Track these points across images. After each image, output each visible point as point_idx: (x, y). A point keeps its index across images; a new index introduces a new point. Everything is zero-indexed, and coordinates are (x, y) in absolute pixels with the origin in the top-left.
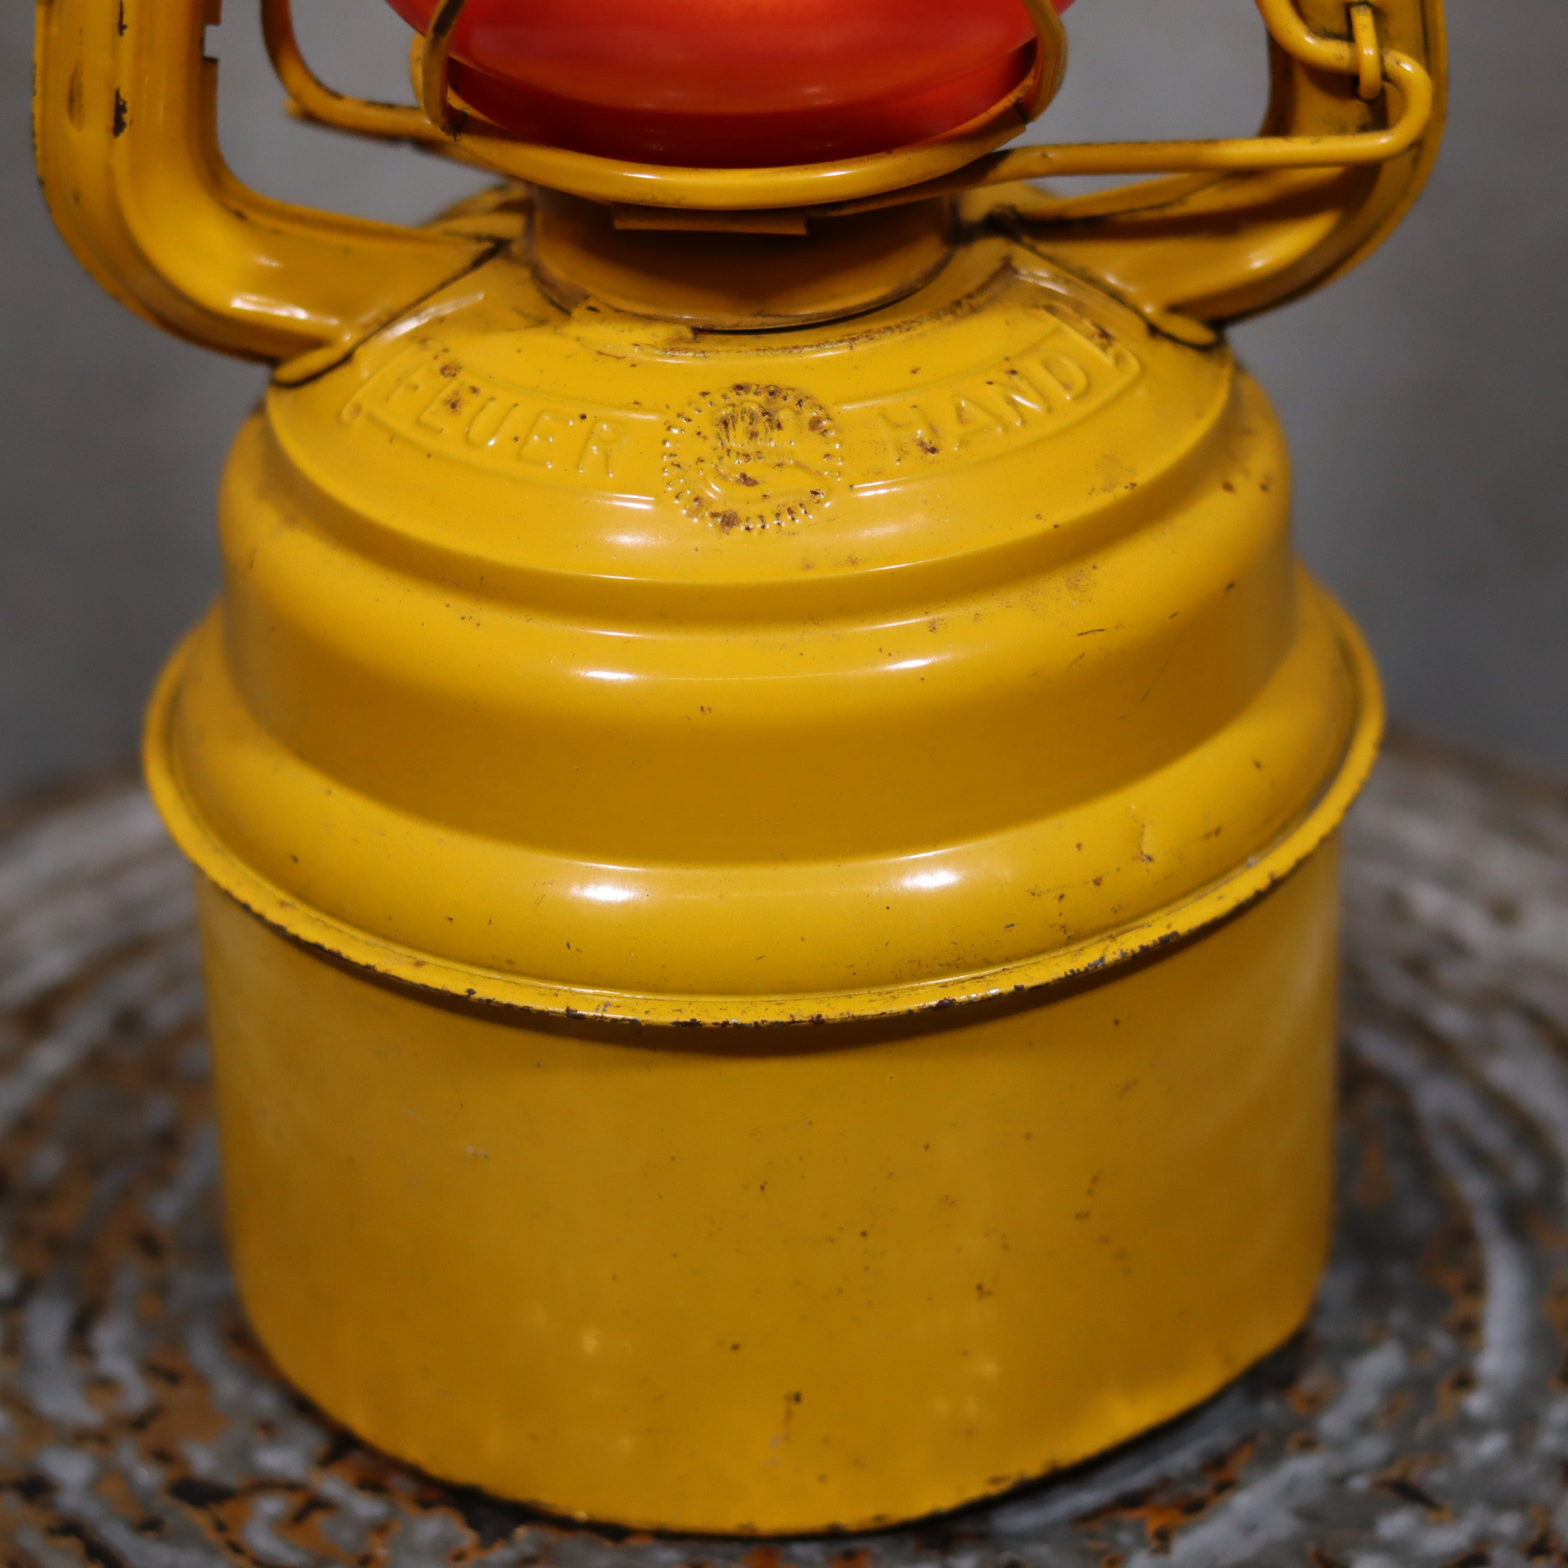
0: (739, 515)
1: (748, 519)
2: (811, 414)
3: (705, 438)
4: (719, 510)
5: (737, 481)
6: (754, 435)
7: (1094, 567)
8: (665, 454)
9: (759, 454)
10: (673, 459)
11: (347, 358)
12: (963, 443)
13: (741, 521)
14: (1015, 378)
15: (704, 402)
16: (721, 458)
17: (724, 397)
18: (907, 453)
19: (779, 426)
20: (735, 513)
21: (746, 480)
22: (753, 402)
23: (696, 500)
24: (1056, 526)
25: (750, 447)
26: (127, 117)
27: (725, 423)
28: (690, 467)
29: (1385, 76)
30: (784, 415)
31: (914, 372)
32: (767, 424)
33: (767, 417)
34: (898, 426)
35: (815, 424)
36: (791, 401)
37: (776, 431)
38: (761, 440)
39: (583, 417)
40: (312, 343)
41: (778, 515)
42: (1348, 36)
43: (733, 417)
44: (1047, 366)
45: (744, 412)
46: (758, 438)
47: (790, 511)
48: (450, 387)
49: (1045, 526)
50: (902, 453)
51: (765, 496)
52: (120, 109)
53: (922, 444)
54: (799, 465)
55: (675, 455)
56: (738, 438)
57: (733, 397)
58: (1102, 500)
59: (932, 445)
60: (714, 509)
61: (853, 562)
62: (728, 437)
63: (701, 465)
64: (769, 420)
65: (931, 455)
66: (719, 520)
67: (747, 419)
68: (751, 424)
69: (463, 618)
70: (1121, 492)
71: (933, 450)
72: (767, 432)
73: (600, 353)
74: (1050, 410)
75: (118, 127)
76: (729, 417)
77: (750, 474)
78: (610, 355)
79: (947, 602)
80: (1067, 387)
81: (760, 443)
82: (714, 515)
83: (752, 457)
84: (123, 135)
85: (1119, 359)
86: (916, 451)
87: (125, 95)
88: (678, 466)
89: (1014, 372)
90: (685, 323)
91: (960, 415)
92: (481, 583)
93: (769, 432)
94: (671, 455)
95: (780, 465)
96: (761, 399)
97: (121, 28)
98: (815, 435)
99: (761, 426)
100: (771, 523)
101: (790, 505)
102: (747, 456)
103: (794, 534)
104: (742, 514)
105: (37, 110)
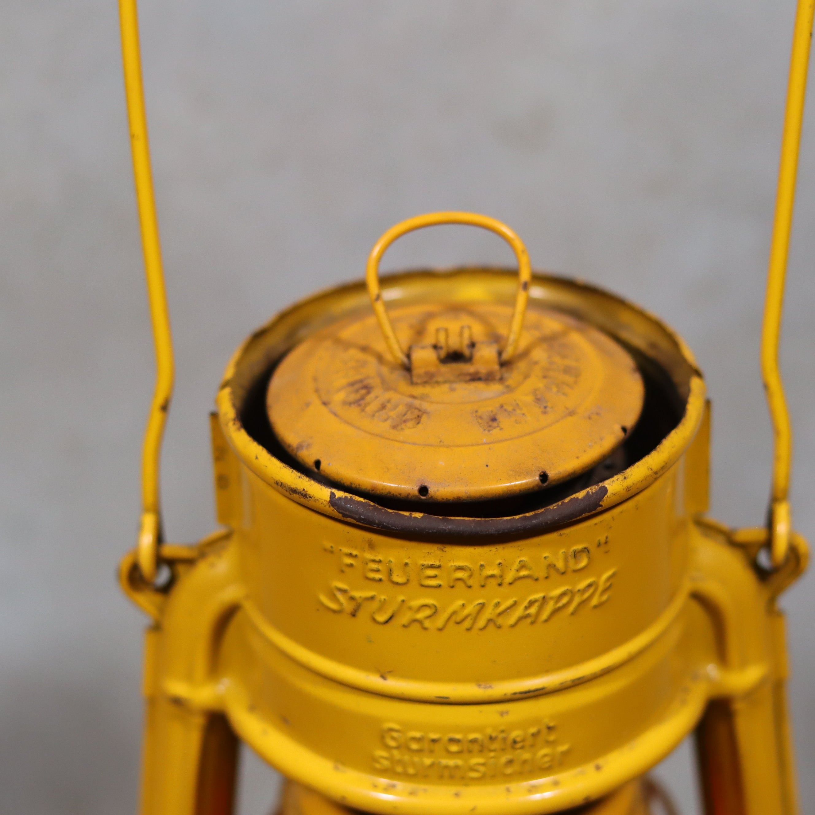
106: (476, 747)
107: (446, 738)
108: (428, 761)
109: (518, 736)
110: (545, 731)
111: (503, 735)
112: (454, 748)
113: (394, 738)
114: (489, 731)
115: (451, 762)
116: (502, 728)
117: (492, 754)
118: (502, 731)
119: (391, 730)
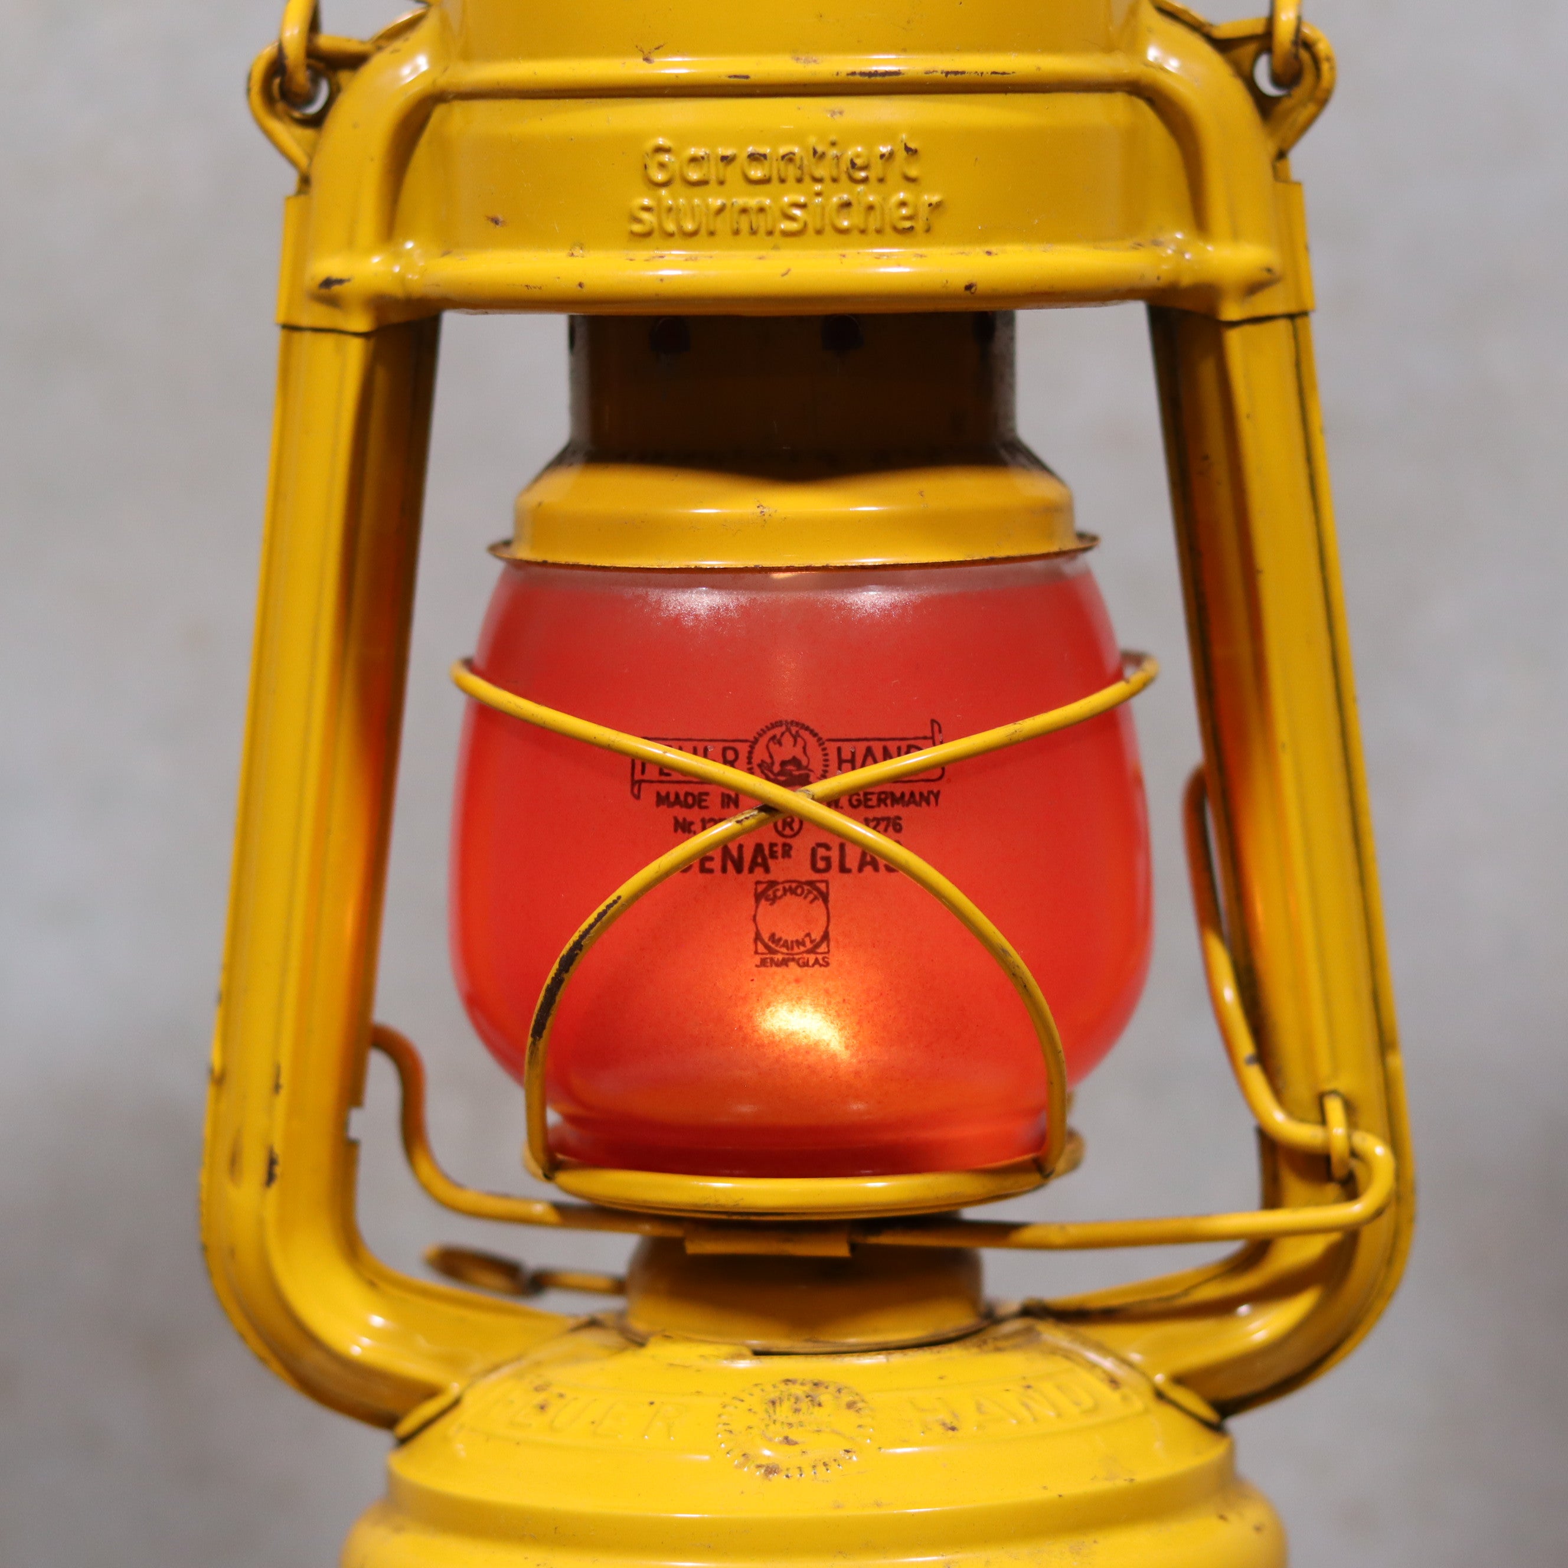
0: (780, 1467)
1: (788, 1469)
2: (846, 1398)
3: (755, 1413)
4: (763, 1463)
5: (781, 1442)
6: (797, 1411)
7: (1095, 1542)
8: (720, 1424)
9: (801, 1424)
10: (727, 1427)
11: (456, 1403)
12: (980, 1426)
13: (781, 1470)
14: (1030, 1392)
15: (757, 1391)
16: (767, 1426)
17: (774, 1386)
18: (930, 1429)
19: (820, 1405)
20: (778, 1465)
21: (787, 1440)
22: (798, 1390)
23: (744, 1455)
24: (1060, 1496)
25: (793, 1418)
26: (278, 1170)
27: (773, 1403)
28: (740, 1433)
29: (1354, 1154)
30: (825, 1397)
31: (941, 1378)
32: (809, 1403)
33: (809, 1398)
34: (923, 1410)
35: (850, 1405)
36: (832, 1389)
37: (817, 1409)
38: (804, 1413)
39: (652, 1403)
40: (431, 1392)
41: (814, 1467)
42: (1323, 1120)
43: (780, 1398)
44: (1059, 1388)
45: (790, 1395)
46: (801, 1413)
47: (825, 1464)
48: (540, 1398)
49: (1051, 1494)
50: (926, 1428)
51: (804, 1452)
52: (272, 1162)
53: (944, 1424)
54: (834, 1432)
55: (728, 1424)
56: (784, 1411)
57: (783, 1387)
58: (1102, 1486)
59: (953, 1425)
60: (759, 1463)
61: (878, 1505)
62: (775, 1411)
63: (750, 1430)
64: (812, 1401)
65: (951, 1433)
66: (763, 1471)
67: (793, 1400)
68: (796, 1403)
69: (538, 1565)
70: (1121, 1483)
71: (953, 1429)
72: (809, 1408)
73: (671, 1365)
74: (1059, 1415)
75: (270, 1178)
76: (777, 1399)
77: (792, 1437)
78: (679, 1365)
79: (961, 1548)
80: (1077, 1404)
81: (801, 1417)
82: (759, 1466)
83: (795, 1425)
84: (275, 1187)
85: (1125, 1399)
86: (940, 1429)
87: (278, 1150)
88: (731, 1432)
89: (1029, 1387)
90: (748, 1346)
91: (979, 1408)
92: (555, 1533)
93: (811, 1408)
94: (725, 1424)
95: (819, 1431)
96: (807, 1388)
97: (277, 1088)
98: (851, 1414)
99: (804, 1405)
100: (808, 1472)
101: (826, 1460)
102: (790, 1425)
103: (827, 1481)
104: (783, 1466)
105: (204, 1179)
106: (791, 172)
107: (743, 156)
108: (716, 202)
109: (858, 156)
110: (901, 154)
111: (834, 152)
112: (756, 173)
113: (662, 166)
114: (812, 140)
115: (753, 202)
116: (833, 137)
117: (818, 187)
118: (833, 144)
119: (659, 150)
